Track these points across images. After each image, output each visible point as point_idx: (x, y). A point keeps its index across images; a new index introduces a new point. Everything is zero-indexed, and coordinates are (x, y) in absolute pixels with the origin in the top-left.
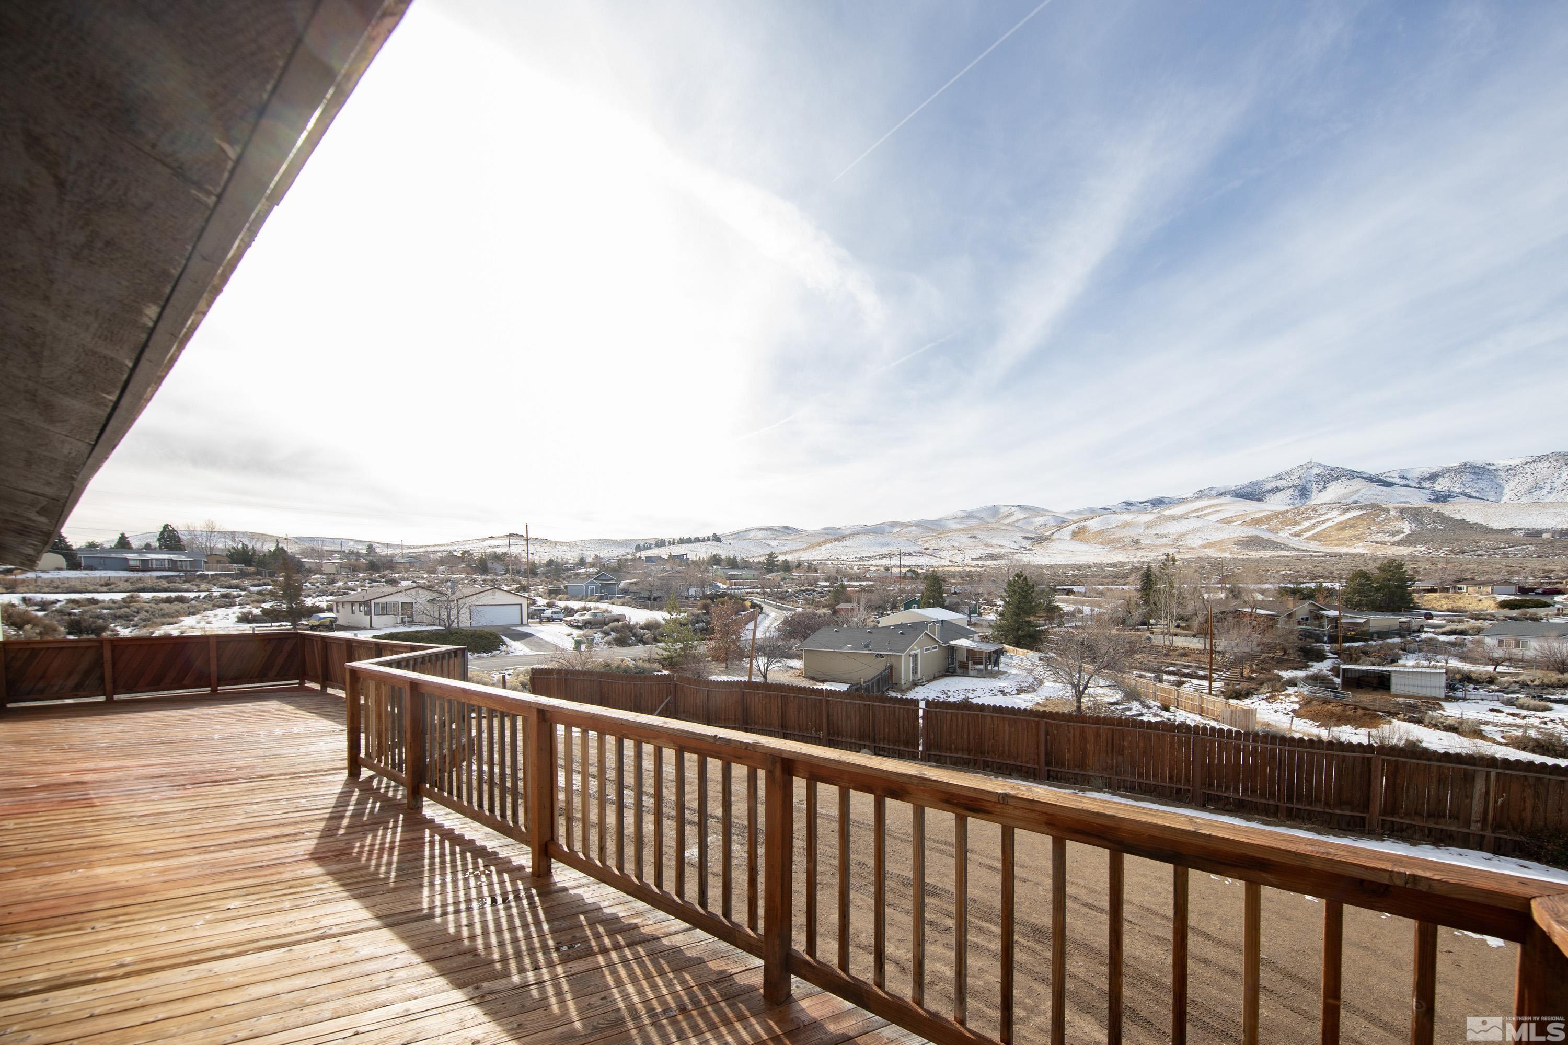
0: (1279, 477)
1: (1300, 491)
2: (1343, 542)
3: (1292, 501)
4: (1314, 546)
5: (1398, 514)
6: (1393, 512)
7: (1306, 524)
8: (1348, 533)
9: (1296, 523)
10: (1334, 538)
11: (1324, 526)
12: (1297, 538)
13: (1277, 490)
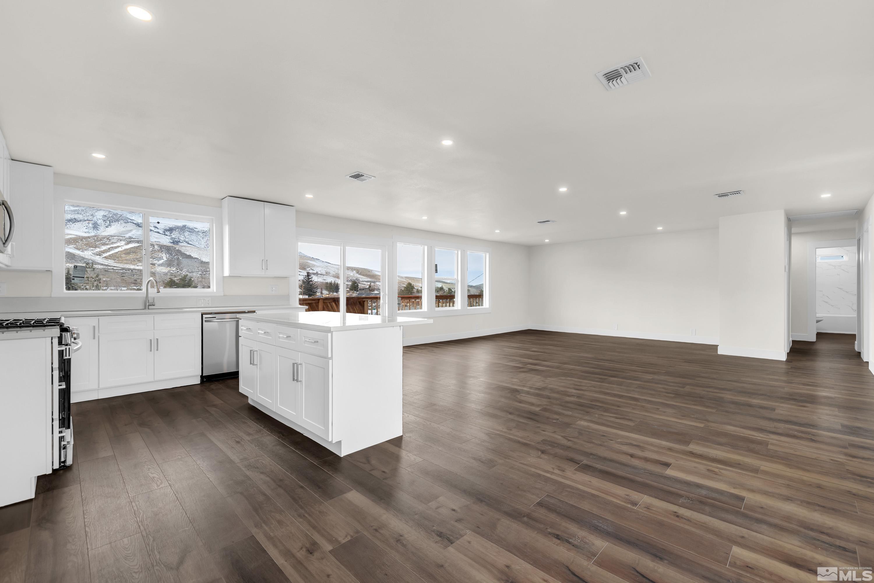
2: (130, 262)
5: (159, 248)
6: (156, 247)
7: (104, 248)
8: (132, 256)
11: (116, 250)
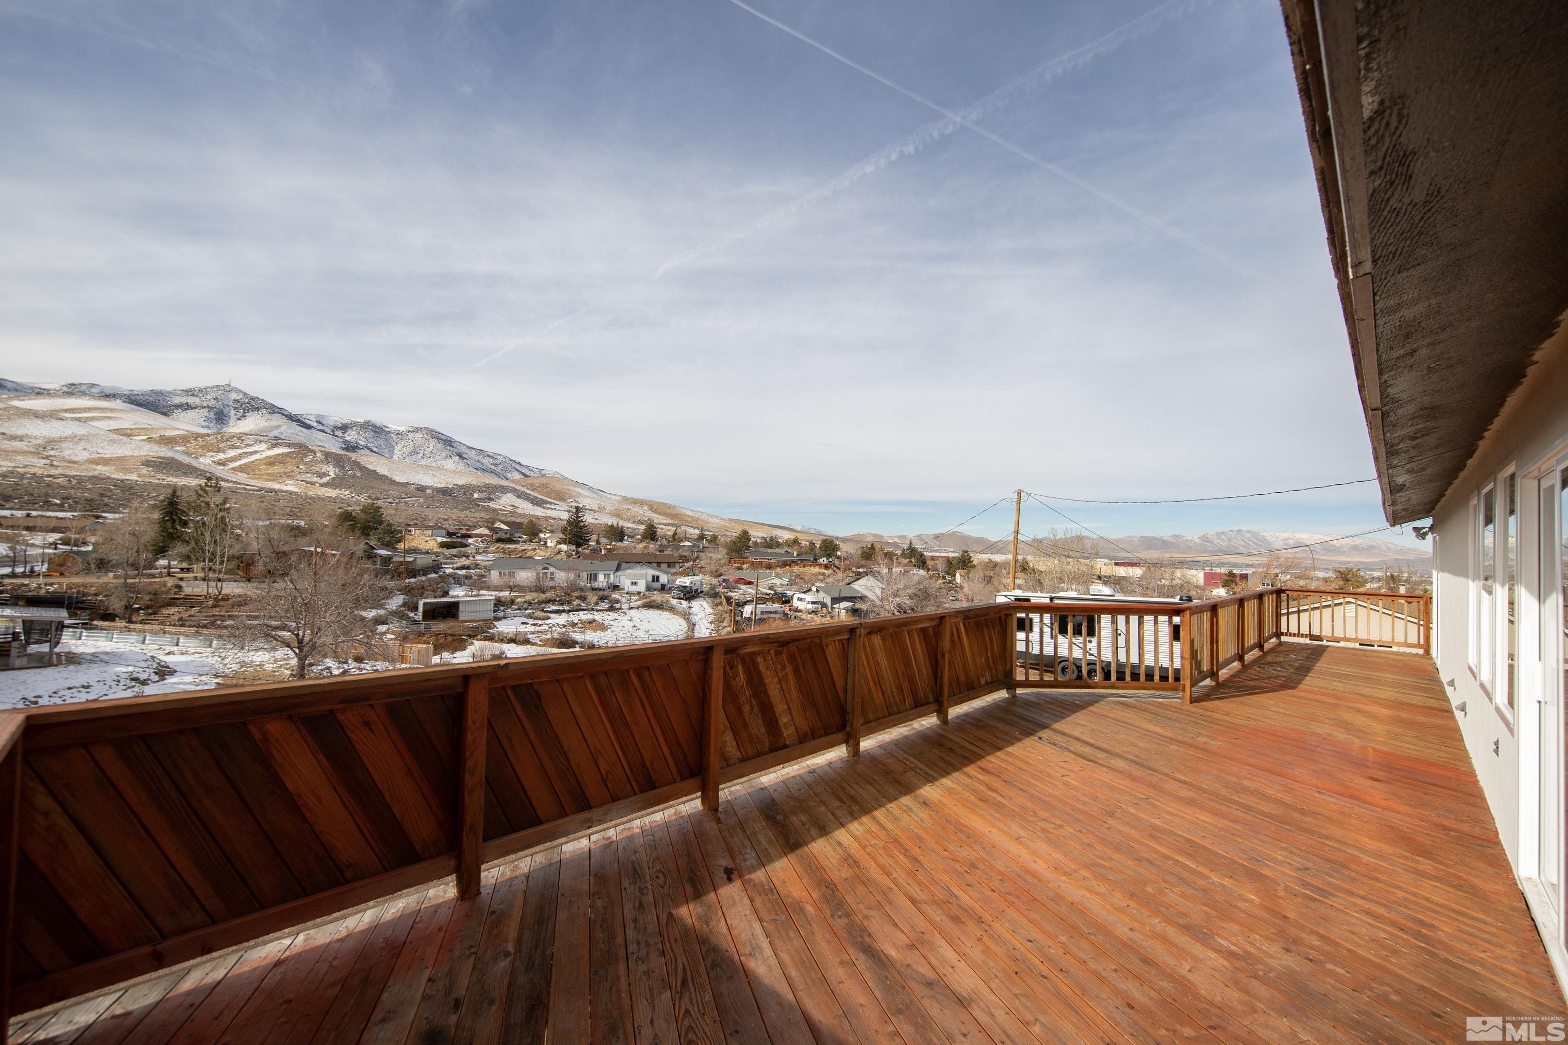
0: (190, 392)
1: (216, 414)
2: (273, 478)
3: (205, 423)
4: (242, 477)
5: (323, 457)
6: (319, 455)
7: (232, 453)
8: (277, 469)
9: (219, 450)
10: (263, 472)
11: (252, 458)
12: (222, 467)
13: (188, 407)
